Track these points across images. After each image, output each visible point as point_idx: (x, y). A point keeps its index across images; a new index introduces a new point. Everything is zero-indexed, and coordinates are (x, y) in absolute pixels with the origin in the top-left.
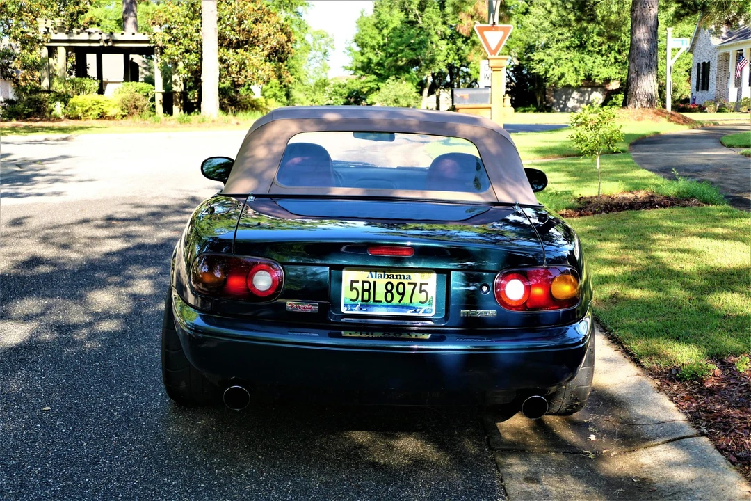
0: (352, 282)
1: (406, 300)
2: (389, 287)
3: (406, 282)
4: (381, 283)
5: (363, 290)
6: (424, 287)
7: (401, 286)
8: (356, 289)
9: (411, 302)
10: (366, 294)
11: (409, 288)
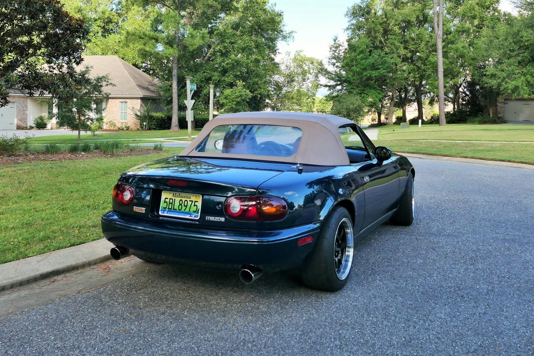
0: (166, 198)
1: (187, 210)
2: (181, 202)
3: (188, 200)
4: (178, 200)
5: (170, 203)
6: (196, 203)
7: (186, 202)
8: (167, 202)
9: (189, 211)
10: (171, 205)
11: (190, 203)
